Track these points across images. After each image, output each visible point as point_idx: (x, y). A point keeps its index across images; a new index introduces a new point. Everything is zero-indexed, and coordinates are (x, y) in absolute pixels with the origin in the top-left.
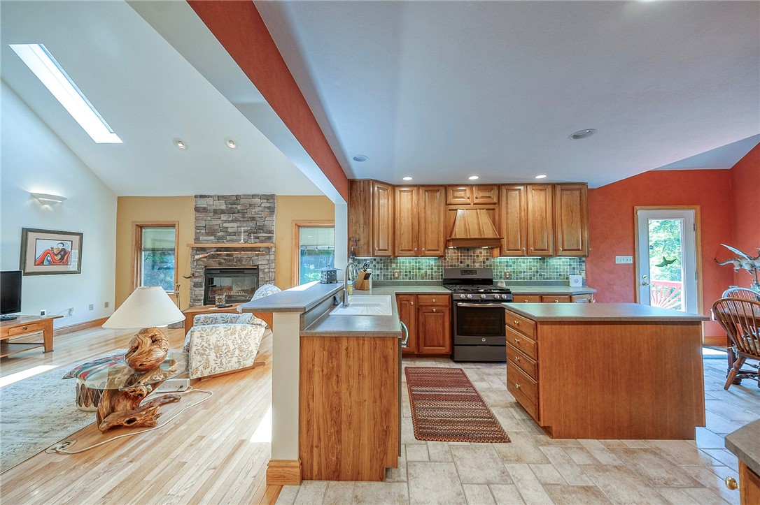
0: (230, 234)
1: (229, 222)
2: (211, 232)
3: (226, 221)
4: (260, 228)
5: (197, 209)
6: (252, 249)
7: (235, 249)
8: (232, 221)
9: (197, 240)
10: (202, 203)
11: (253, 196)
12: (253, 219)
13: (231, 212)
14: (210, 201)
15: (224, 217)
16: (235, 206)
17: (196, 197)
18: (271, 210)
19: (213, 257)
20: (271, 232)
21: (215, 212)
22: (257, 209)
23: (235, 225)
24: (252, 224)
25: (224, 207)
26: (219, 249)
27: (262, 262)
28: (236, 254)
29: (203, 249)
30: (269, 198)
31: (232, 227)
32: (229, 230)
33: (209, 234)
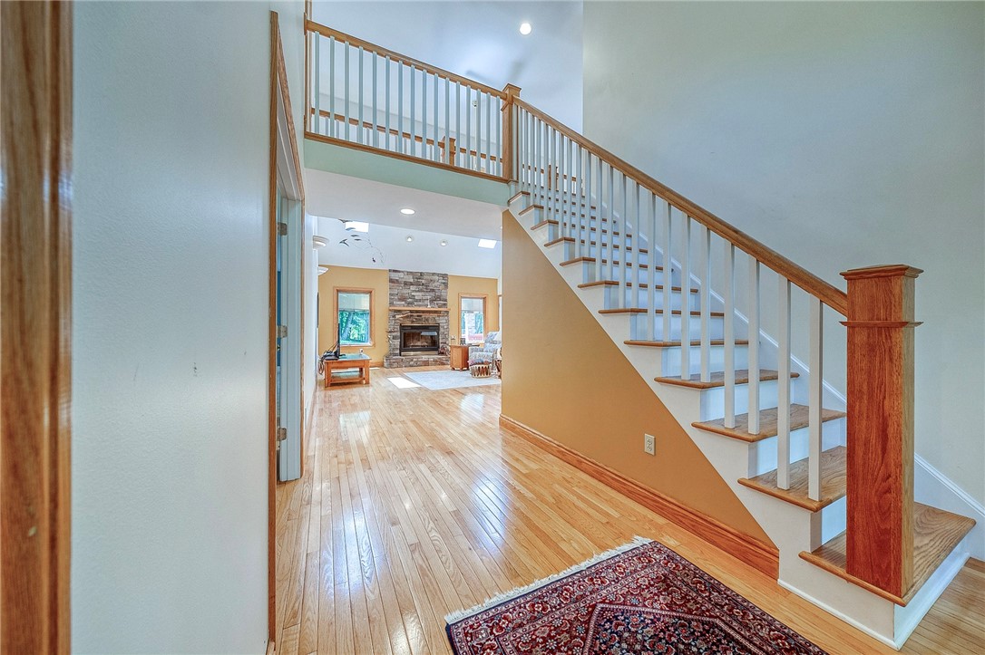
0: (417, 301)
1: (416, 291)
2: (403, 299)
3: (413, 291)
4: (438, 298)
5: (391, 281)
6: (435, 312)
7: (423, 312)
8: (419, 291)
9: (391, 304)
10: (395, 276)
11: (434, 274)
12: (433, 290)
13: (418, 284)
14: (401, 275)
15: (412, 288)
16: (419, 280)
17: (390, 271)
18: (446, 285)
19: (407, 317)
20: (446, 300)
21: (406, 283)
22: (436, 284)
23: (420, 294)
24: (433, 294)
25: (412, 280)
26: (411, 311)
27: (442, 321)
28: (424, 315)
29: (399, 311)
30: (444, 276)
31: (418, 295)
32: (416, 298)
33: (400, 300)
